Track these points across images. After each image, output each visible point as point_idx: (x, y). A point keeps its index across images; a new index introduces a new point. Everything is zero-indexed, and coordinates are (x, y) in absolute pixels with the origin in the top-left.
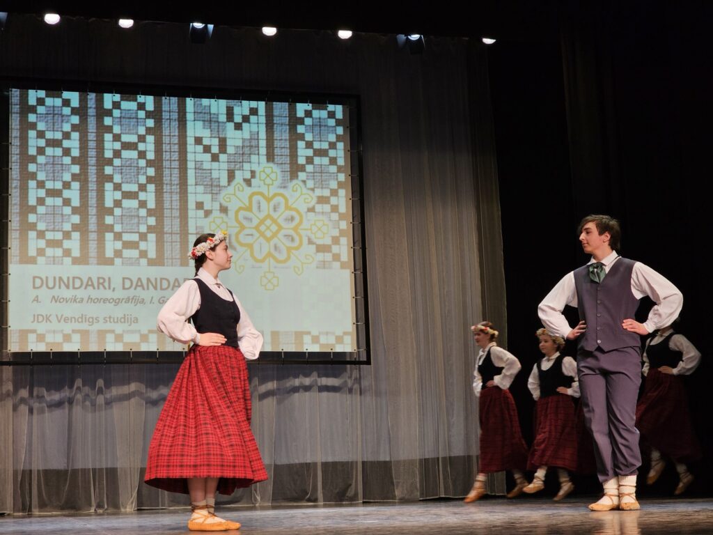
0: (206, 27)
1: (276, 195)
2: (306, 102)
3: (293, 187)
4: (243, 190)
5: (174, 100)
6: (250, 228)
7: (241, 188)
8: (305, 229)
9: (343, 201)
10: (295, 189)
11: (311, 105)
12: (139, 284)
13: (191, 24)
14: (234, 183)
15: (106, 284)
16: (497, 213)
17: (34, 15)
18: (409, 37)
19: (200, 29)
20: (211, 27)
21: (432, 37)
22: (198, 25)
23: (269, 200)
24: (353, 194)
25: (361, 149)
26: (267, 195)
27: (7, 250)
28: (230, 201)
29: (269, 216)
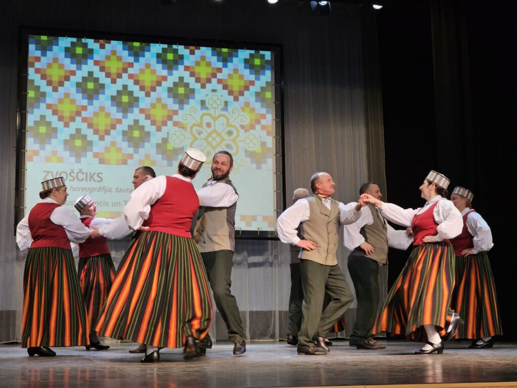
1: (220, 116)
4: (196, 112)
6: (201, 139)
8: (241, 141)
10: (234, 112)
14: (189, 107)
18: (320, 3)
21: (336, 3)
23: (215, 119)
24: (276, 116)
25: (283, 84)
26: (213, 115)
27: (25, 152)
28: (187, 119)
29: (215, 131)
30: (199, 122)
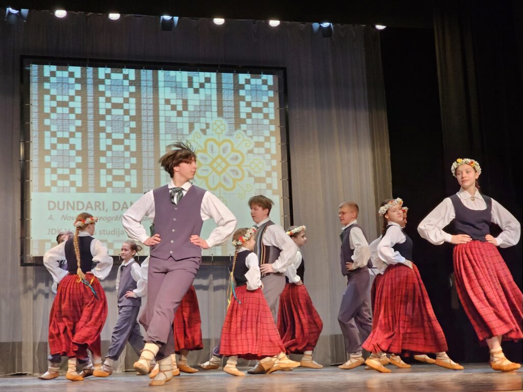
0: (172, 19)
1: (225, 141)
2: (246, 73)
3: (237, 135)
4: (200, 138)
5: (150, 72)
6: (206, 165)
7: (199, 136)
8: (246, 166)
9: (274, 145)
10: (238, 137)
11: (250, 75)
12: (125, 206)
13: (162, 17)
14: (193, 133)
15: (101, 207)
16: (388, 154)
17: (48, 11)
18: (321, 25)
19: (168, 20)
20: (176, 19)
21: (339, 25)
22: (167, 17)
23: (219, 144)
24: (281, 140)
25: (287, 107)
26: (217, 140)
27: (29, 182)
29: (219, 156)
30: (203, 147)
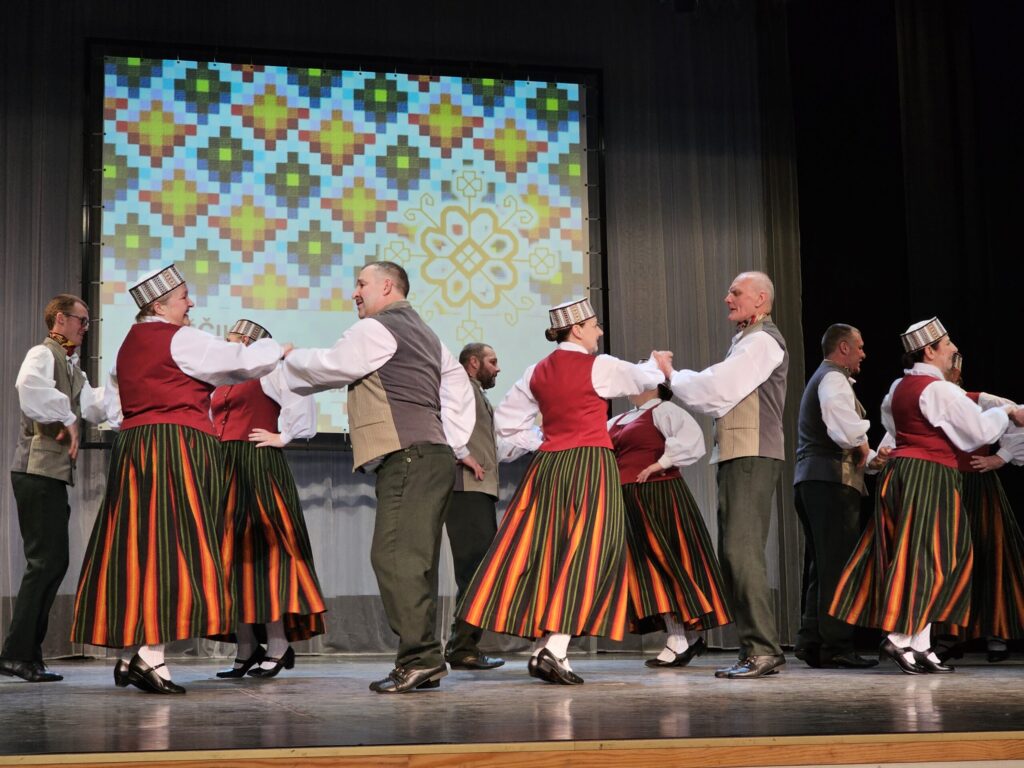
1: (481, 211)
3: (505, 200)
4: (433, 204)
7: (430, 201)
8: (522, 261)
10: (507, 204)
23: (470, 218)
24: (590, 212)
25: (603, 147)
26: (467, 211)
27: (98, 286)
28: (414, 219)
29: (469, 241)
30: (439, 223)
